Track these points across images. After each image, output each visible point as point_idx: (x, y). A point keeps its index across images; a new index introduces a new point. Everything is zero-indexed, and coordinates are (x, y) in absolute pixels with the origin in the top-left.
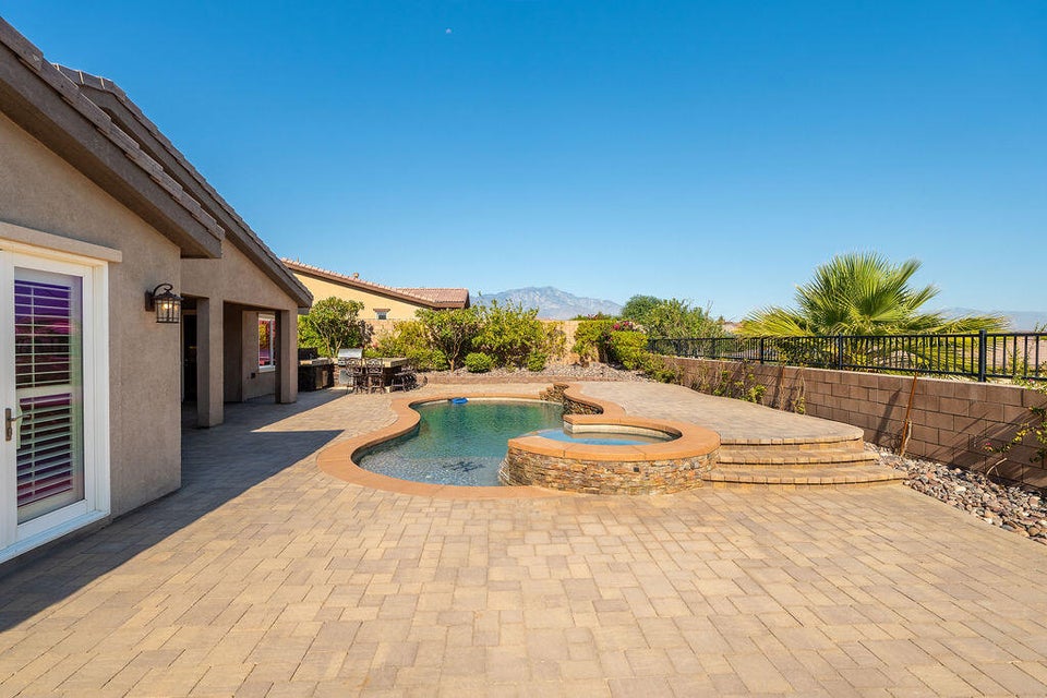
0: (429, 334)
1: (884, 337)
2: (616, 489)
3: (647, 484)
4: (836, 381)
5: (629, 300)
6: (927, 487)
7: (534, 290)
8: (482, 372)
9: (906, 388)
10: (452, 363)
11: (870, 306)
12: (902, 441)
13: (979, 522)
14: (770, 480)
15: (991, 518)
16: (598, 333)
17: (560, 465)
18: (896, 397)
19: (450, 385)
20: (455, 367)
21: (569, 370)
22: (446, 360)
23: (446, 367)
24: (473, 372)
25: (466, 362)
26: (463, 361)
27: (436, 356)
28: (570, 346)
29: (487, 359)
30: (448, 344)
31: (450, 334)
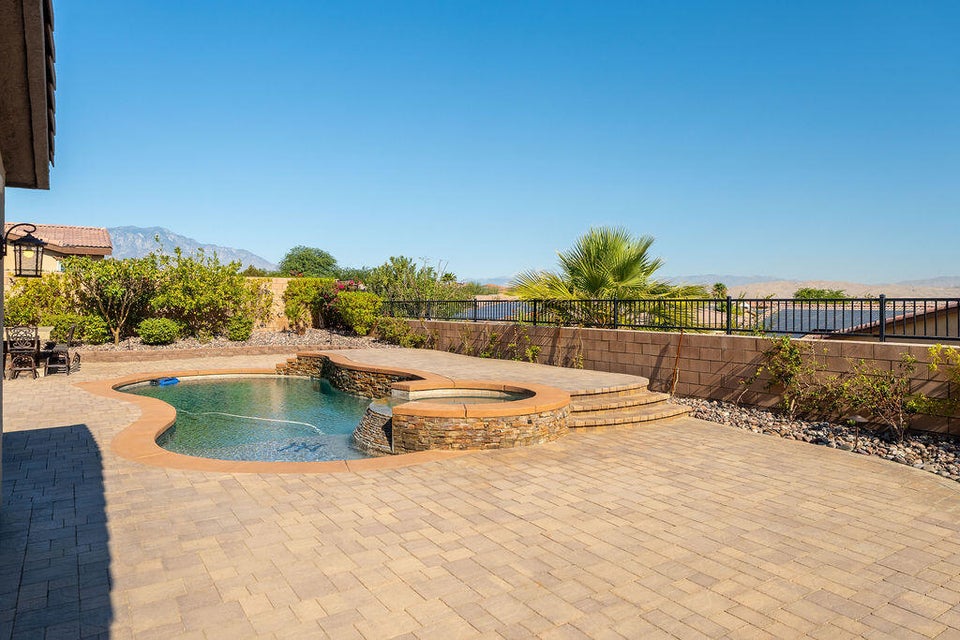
0: (73, 292)
1: (635, 301)
2: (513, 441)
3: (538, 433)
4: (613, 339)
5: (289, 252)
6: (706, 416)
7: (135, 231)
8: (165, 343)
9: (674, 342)
10: (116, 333)
11: (623, 272)
12: (672, 384)
13: (749, 432)
14: (617, 421)
15: (756, 429)
16: (314, 292)
17: (462, 425)
18: (665, 350)
19: (119, 364)
20: (123, 337)
21: (283, 338)
22: (108, 328)
23: (108, 338)
24: (152, 344)
25: (140, 331)
26: (135, 330)
27: (91, 323)
28: (277, 309)
29: (173, 326)
30: (112, 307)
31: (120, 293)
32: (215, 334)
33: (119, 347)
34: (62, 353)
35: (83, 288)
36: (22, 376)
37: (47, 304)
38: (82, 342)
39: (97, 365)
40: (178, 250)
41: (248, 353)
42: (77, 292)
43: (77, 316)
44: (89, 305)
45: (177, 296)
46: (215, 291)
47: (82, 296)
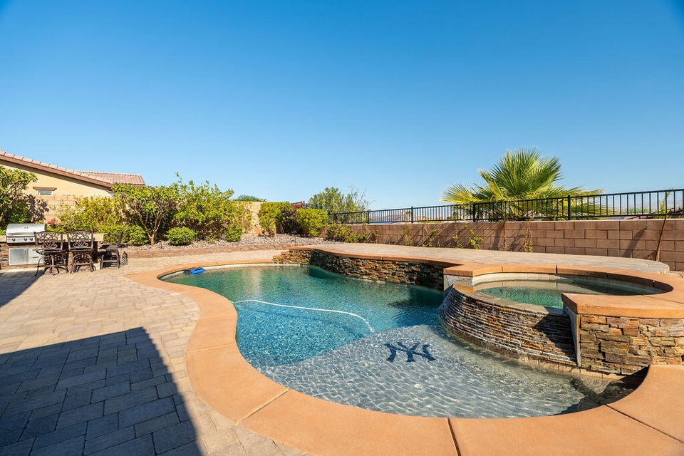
0: (120, 211)
8: (185, 244)
10: (152, 238)
16: (277, 211)
18: (641, 234)
19: (155, 259)
20: (157, 241)
21: (262, 240)
22: (146, 235)
23: (146, 241)
24: (177, 245)
25: (168, 236)
26: (165, 235)
27: (134, 231)
28: (255, 221)
29: (191, 233)
30: (149, 220)
31: (154, 210)
32: (218, 238)
33: (154, 248)
34: (114, 251)
35: (128, 208)
36: (82, 270)
37: (102, 219)
38: (128, 245)
39: (139, 260)
40: (191, 183)
41: (241, 249)
42: (123, 211)
43: (125, 227)
44: (133, 219)
45: (193, 213)
46: (218, 209)
47: (127, 213)
